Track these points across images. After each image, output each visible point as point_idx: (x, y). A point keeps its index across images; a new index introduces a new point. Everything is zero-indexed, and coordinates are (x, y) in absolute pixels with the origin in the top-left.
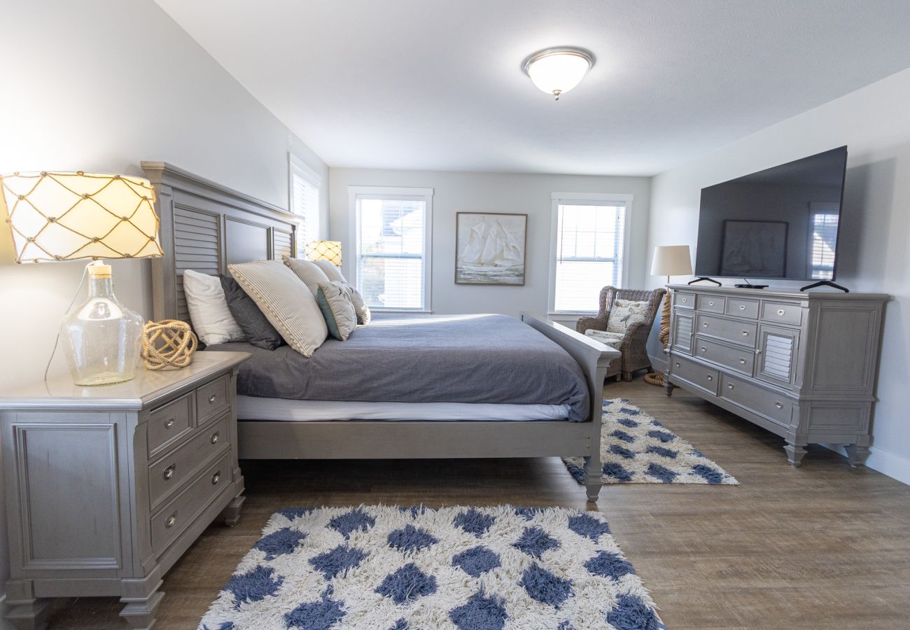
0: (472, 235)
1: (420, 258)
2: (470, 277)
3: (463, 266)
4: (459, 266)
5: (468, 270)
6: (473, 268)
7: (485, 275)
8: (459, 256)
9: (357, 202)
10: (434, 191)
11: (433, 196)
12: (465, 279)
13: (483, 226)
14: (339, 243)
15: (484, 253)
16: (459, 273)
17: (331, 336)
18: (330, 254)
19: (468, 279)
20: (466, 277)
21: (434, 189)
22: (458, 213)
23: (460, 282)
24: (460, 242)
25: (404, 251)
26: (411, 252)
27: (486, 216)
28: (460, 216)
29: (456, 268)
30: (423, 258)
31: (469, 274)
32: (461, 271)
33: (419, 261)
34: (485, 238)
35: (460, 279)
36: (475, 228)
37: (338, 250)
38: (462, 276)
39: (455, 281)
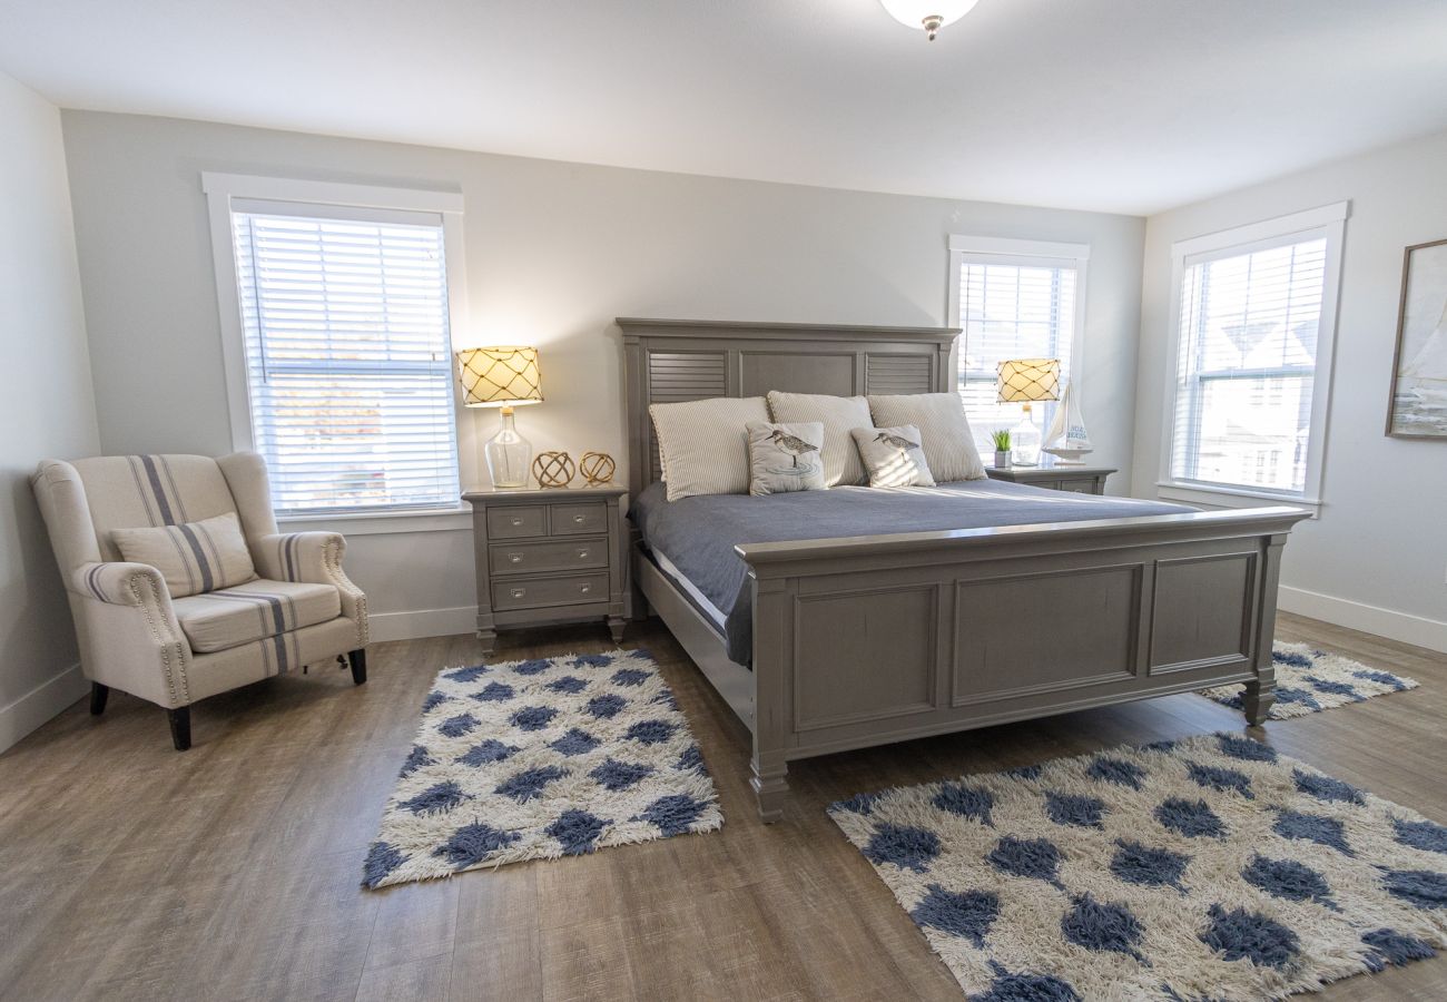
2: (1433, 419)
3: (1414, 390)
4: (1401, 390)
5: (1431, 398)
8: (1405, 366)
11: (1346, 221)
12: (1418, 425)
16: (1399, 409)
19: (1429, 425)
20: (1422, 418)
21: (1350, 204)
22: (1409, 251)
23: (1403, 431)
24: (1411, 325)
28: (1417, 254)
29: (1394, 395)
31: (1432, 411)
32: (1409, 404)
35: (1407, 424)
38: (1411, 417)
39: (1389, 430)
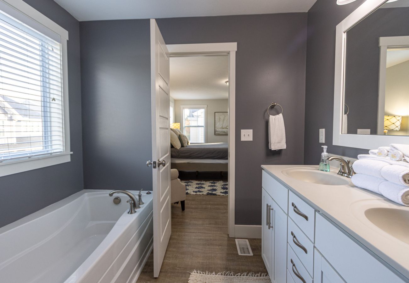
0: (220, 119)
1: (203, 127)
3: (217, 129)
4: (216, 129)
5: (219, 130)
6: (221, 130)
7: (224, 132)
8: (216, 126)
9: (183, 110)
10: (207, 106)
11: (207, 108)
12: (217, 133)
13: (223, 116)
14: (179, 123)
15: (224, 125)
17: (182, 146)
18: (177, 127)
19: (219, 133)
22: (215, 113)
23: (216, 134)
24: (216, 121)
25: (198, 125)
26: (200, 125)
27: (224, 113)
28: (216, 113)
29: (215, 130)
30: (204, 126)
31: (219, 132)
33: (203, 128)
34: (224, 120)
35: (216, 133)
36: (221, 117)
37: (179, 125)
38: (217, 132)
39: (215, 135)
